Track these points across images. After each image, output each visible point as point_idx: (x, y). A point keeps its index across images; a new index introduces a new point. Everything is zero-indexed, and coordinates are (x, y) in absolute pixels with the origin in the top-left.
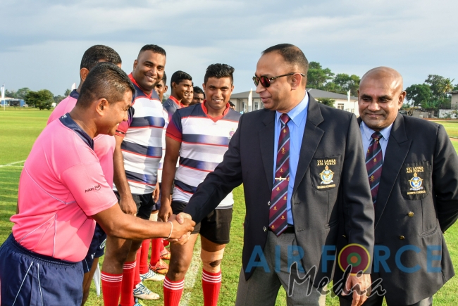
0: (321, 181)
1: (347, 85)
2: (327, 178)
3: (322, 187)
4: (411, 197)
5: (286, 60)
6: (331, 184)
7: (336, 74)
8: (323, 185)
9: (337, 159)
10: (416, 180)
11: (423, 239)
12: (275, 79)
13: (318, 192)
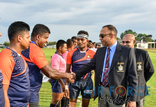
0: (119, 69)
1: (142, 37)
4: (138, 71)
5: (109, 30)
7: (138, 34)
9: (124, 62)
10: (140, 66)
11: (141, 83)
12: (105, 35)
13: (117, 73)
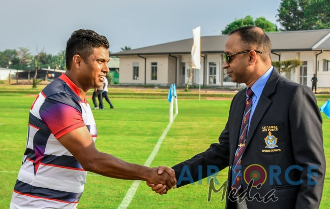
0: (266, 145)
2: (271, 142)
3: (267, 151)
6: (276, 148)
8: (268, 149)
9: (278, 126)
13: (263, 155)
